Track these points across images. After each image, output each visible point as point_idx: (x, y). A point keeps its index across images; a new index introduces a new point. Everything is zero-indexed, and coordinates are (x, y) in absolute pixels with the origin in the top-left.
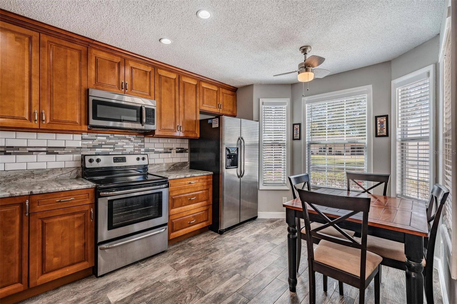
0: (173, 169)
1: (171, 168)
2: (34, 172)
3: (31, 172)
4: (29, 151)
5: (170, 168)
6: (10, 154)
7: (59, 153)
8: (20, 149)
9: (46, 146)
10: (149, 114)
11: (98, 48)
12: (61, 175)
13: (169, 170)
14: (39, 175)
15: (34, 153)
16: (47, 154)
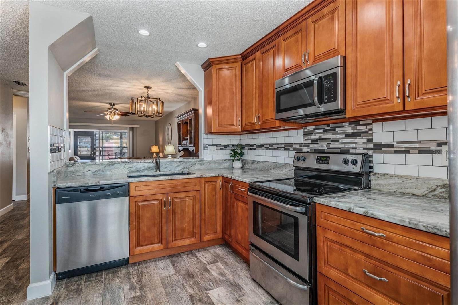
0: (443, 194)
1: (436, 193)
2: (277, 165)
3: (276, 164)
4: (277, 147)
5: (434, 191)
6: (270, 149)
7: (290, 149)
8: (274, 145)
9: (284, 143)
10: (329, 85)
11: (286, 30)
12: (289, 170)
13: (430, 196)
14: (279, 168)
15: (279, 149)
16: (284, 150)
